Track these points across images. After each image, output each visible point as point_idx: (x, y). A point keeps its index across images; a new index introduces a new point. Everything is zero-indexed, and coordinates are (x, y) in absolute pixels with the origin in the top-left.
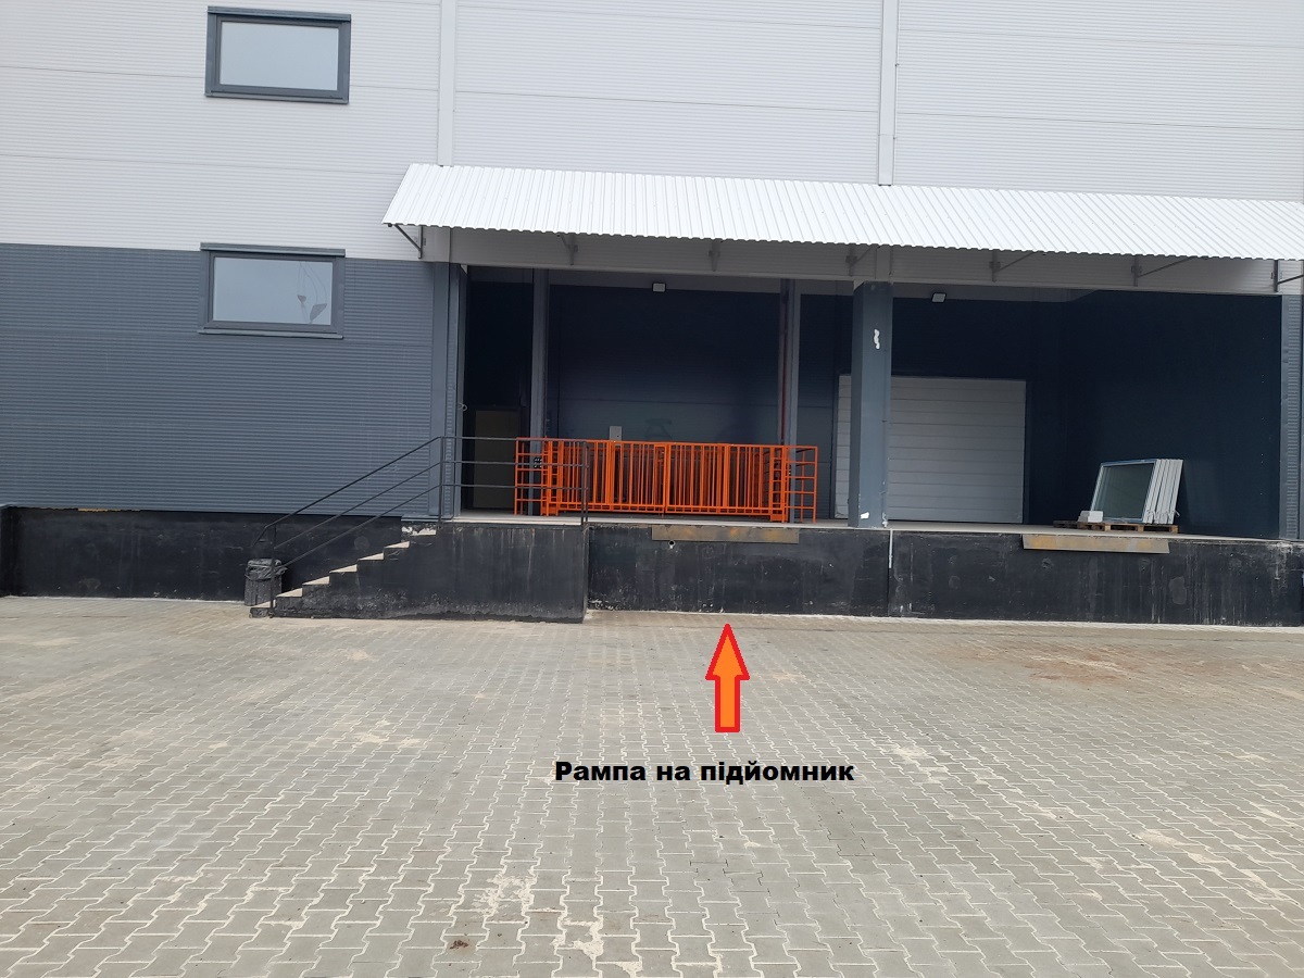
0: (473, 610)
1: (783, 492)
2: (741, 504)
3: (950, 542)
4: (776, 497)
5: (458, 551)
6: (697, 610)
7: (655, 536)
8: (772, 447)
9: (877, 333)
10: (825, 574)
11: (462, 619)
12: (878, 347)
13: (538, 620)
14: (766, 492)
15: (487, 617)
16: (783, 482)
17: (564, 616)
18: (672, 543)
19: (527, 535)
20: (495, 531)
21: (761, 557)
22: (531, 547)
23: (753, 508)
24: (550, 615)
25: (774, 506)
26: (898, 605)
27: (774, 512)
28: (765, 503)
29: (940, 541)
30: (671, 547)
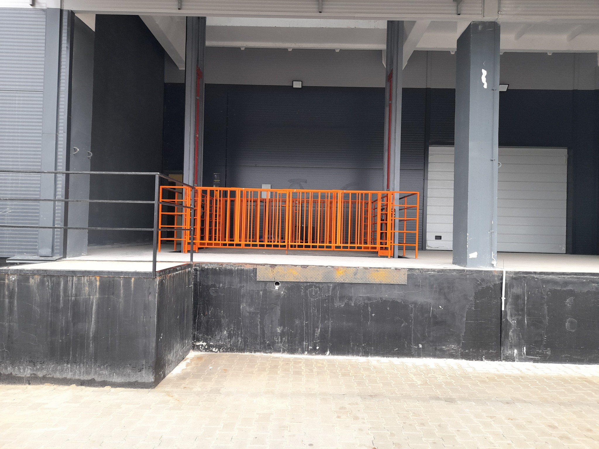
0: (28, 372)
1: (389, 232)
2: (353, 242)
3: (566, 283)
4: (383, 236)
5: (11, 303)
6: (303, 352)
7: (260, 277)
8: (380, 193)
9: (484, 72)
10: (435, 317)
11: (14, 383)
12: (485, 86)
13: (103, 384)
14: (374, 232)
15: (44, 380)
16: (389, 222)
17: (133, 380)
18: (277, 283)
19: (91, 283)
20: (54, 279)
21: (369, 299)
22: (95, 298)
23: (363, 245)
24: (117, 379)
25: (381, 243)
26: (511, 347)
27: (382, 248)
28: (374, 241)
29: (555, 282)
30: (277, 287)
